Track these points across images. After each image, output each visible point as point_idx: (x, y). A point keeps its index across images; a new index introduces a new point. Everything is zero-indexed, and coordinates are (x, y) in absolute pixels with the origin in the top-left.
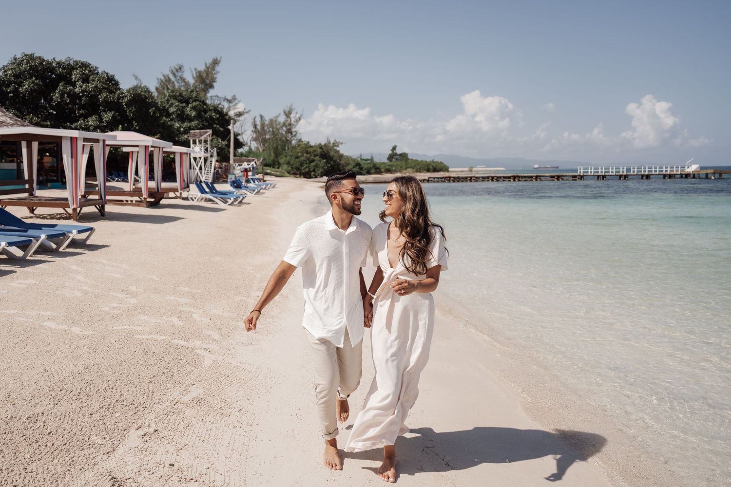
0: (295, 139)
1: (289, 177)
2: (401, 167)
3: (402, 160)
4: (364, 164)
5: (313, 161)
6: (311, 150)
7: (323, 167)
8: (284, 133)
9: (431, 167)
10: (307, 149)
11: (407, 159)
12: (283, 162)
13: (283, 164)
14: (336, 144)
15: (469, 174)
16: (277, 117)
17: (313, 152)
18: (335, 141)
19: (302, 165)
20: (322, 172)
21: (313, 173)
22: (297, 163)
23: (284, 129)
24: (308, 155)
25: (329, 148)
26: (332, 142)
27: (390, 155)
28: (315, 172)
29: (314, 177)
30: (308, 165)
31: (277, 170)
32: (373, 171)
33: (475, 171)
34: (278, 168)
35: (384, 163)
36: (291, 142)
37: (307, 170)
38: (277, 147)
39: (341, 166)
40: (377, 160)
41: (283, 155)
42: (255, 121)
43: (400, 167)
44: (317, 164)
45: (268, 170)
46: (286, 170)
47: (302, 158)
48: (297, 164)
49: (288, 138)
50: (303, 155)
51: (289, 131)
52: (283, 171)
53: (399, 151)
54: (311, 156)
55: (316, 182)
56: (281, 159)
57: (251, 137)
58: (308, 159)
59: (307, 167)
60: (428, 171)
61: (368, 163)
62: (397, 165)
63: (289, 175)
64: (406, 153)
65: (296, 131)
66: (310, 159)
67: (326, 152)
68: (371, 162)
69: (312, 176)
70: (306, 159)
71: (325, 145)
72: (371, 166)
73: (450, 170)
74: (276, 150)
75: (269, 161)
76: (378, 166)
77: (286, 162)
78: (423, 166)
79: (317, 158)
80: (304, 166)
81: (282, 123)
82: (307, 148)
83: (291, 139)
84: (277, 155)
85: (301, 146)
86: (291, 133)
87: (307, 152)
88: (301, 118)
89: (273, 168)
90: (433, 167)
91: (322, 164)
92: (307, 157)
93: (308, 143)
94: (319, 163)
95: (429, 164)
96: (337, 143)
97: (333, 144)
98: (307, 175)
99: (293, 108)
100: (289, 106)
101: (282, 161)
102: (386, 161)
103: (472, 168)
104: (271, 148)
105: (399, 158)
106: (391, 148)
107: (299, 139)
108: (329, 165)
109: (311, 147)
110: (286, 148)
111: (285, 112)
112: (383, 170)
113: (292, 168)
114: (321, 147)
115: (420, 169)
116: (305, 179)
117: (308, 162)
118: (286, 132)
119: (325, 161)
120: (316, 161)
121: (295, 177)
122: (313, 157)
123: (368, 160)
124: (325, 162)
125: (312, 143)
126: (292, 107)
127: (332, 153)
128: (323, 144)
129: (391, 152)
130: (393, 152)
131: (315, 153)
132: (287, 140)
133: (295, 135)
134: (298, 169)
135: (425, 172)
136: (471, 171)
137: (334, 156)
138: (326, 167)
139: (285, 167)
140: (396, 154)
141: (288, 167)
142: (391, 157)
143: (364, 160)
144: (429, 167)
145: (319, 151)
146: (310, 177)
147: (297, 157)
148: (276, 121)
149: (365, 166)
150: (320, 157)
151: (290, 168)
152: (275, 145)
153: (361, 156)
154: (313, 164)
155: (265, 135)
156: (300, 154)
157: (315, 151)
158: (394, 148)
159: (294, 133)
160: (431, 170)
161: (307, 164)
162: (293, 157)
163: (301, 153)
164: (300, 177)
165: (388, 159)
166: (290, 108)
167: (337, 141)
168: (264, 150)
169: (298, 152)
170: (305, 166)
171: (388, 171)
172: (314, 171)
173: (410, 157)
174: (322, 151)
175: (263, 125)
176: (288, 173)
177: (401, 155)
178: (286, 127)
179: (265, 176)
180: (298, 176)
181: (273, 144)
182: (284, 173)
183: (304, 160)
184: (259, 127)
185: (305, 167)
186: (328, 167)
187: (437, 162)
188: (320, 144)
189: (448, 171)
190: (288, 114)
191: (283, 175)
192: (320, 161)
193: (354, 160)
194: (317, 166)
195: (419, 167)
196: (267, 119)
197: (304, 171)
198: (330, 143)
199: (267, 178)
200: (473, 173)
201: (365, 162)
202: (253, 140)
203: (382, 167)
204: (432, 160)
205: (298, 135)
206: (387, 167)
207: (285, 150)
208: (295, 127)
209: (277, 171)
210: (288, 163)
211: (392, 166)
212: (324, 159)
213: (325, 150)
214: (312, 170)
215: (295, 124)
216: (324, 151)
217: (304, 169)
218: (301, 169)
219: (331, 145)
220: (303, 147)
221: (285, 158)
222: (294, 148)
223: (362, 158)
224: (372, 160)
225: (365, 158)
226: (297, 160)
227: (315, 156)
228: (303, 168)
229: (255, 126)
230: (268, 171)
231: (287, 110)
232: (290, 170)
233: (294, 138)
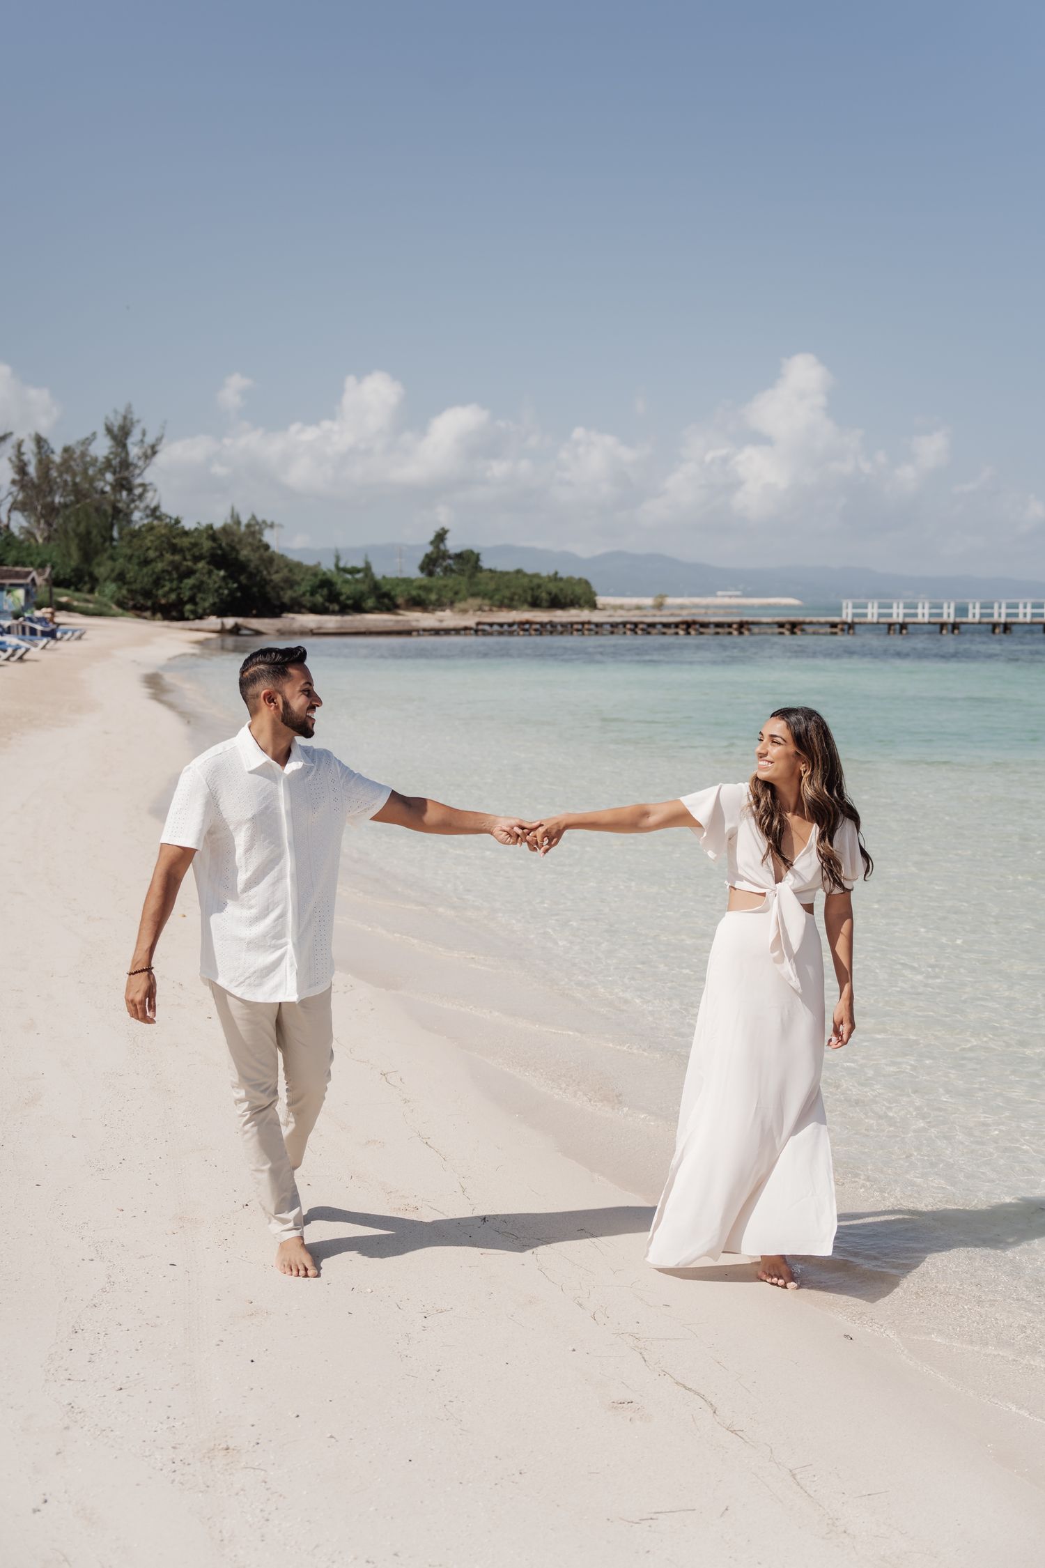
0: (142, 505)
1: (122, 615)
2: (456, 593)
3: (461, 572)
4: (346, 582)
5: (190, 573)
6: (185, 542)
7: (217, 591)
8: (108, 489)
9: (544, 595)
10: (174, 541)
11: (477, 568)
12: (105, 575)
13: (105, 580)
14: (255, 529)
15: (654, 616)
16: (87, 442)
17: (189, 550)
18: (254, 517)
19: (157, 582)
20: (214, 604)
21: (188, 607)
22: (146, 580)
23: (109, 477)
24: (177, 558)
25: (236, 539)
26: (244, 520)
27: (427, 556)
28: (195, 604)
29: (191, 617)
30: (175, 584)
31: (89, 597)
32: (370, 602)
33: (672, 607)
34: (91, 591)
35: (407, 582)
36: (128, 515)
37: (173, 596)
38: (89, 533)
39: (268, 589)
40: (383, 570)
41: (106, 555)
42: (20, 453)
43: (450, 594)
44: (202, 582)
45: (62, 595)
46: (112, 597)
47: (160, 566)
48: (143, 579)
49: (120, 505)
50: (162, 555)
51: (124, 484)
52: (105, 600)
53: (453, 545)
54: (185, 559)
55: (191, 630)
56: (99, 565)
57: (10, 499)
58: (176, 566)
59: (172, 590)
60: (535, 604)
61: (357, 581)
62: (445, 586)
63: (120, 611)
64: (476, 551)
65: (143, 485)
66: (183, 568)
67: (227, 549)
68: (366, 575)
69: (187, 614)
70: (170, 568)
71: (225, 529)
72: (364, 587)
73: (601, 600)
74: (85, 539)
75: (66, 572)
76: (386, 588)
77: (114, 575)
78: (520, 591)
79: (201, 565)
80: (163, 586)
81: (101, 459)
82: (174, 538)
83: (128, 506)
84: (88, 555)
85: (155, 532)
86: (130, 490)
87: (174, 549)
88: (158, 448)
89: (78, 590)
90: (550, 593)
91: (215, 582)
92: (172, 562)
93: (177, 521)
94: (205, 578)
95: (539, 586)
96: (257, 523)
97: (248, 526)
98: (173, 612)
99: (135, 417)
100: (122, 411)
101: (101, 571)
102: (414, 573)
103: (663, 596)
104: (72, 534)
105: (454, 567)
106: (431, 537)
107: (152, 506)
108: (235, 585)
109: (186, 533)
110: (115, 534)
111: (109, 430)
112: (400, 601)
113: (130, 591)
114: (210, 532)
115: (512, 599)
116: (166, 623)
117: (175, 576)
118: (113, 487)
119: (222, 573)
120: (197, 575)
121: (139, 616)
122: (189, 563)
123: (358, 571)
124: (224, 578)
125: (189, 524)
126: (129, 416)
127: (245, 553)
128: (218, 525)
129: (429, 549)
130: (437, 547)
131: (196, 551)
132: (117, 511)
133: (141, 496)
134: (147, 594)
135: (526, 607)
136: (659, 606)
137: (249, 561)
138: (226, 592)
139: (111, 588)
140: (444, 555)
141: (120, 588)
142: (430, 564)
143: (345, 570)
144: (537, 593)
145: (207, 545)
146: (182, 618)
147: (146, 562)
148: (83, 454)
149: (346, 590)
150: (209, 563)
151: (124, 592)
152: (82, 529)
153: (338, 558)
154: (190, 582)
155: (51, 492)
156: (152, 554)
157: (195, 545)
158: (441, 537)
159: (138, 491)
160: (545, 604)
161: (171, 581)
162: (135, 560)
163: (156, 549)
164: (153, 617)
165: (422, 568)
166: (125, 418)
167: (260, 518)
168: (48, 539)
169: (149, 549)
170: (168, 586)
171: (418, 603)
172: (192, 600)
173: (486, 563)
174: (214, 545)
175: (44, 463)
176: (121, 604)
177: (459, 556)
178: (114, 473)
179: (57, 614)
180: (148, 614)
181: (78, 524)
182: (106, 605)
183: (163, 571)
184: (32, 470)
185: (166, 589)
186: (232, 592)
187: (570, 581)
188: (210, 527)
189: (593, 606)
190: (120, 436)
191: (105, 609)
192: (210, 573)
193: (314, 571)
194: (199, 587)
195: (507, 593)
196: (57, 446)
197: (163, 601)
198: (238, 523)
199: (61, 617)
200: (665, 612)
201: (349, 576)
202: (16, 509)
203: (398, 590)
204: (552, 573)
205: (149, 495)
206: (414, 593)
207: (112, 539)
208: (140, 475)
209: (87, 601)
210: (121, 578)
211: (428, 589)
212: (219, 569)
213: (224, 545)
214: (185, 599)
215: (141, 463)
216: (220, 547)
217: (165, 595)
218: (157, 596)
219: (243, 528)
220: (162, 535)
221: (109, 564)
222: (135, 534)
223: (342, 565)
224: (367, 569)
225: (349, 566)
226: (145, 570)
227: (197, 559)
228: (160, 592)
229: (21, 469)
230: (64, 599)
231: (117, 423)
232: (124, 597)
233: (137, 503)
